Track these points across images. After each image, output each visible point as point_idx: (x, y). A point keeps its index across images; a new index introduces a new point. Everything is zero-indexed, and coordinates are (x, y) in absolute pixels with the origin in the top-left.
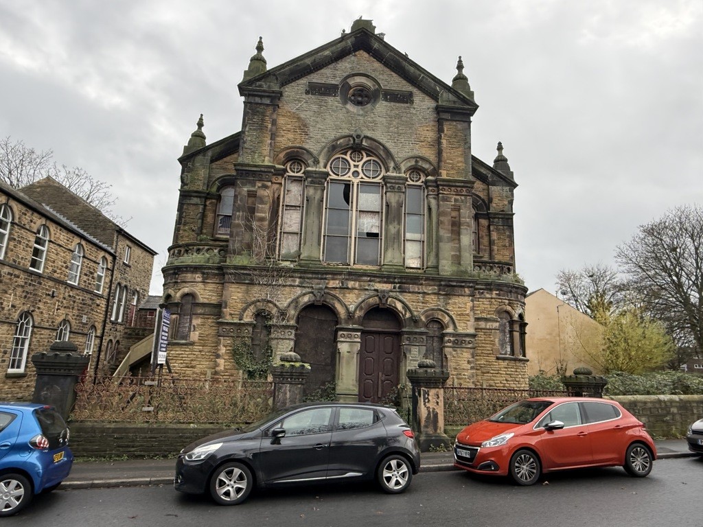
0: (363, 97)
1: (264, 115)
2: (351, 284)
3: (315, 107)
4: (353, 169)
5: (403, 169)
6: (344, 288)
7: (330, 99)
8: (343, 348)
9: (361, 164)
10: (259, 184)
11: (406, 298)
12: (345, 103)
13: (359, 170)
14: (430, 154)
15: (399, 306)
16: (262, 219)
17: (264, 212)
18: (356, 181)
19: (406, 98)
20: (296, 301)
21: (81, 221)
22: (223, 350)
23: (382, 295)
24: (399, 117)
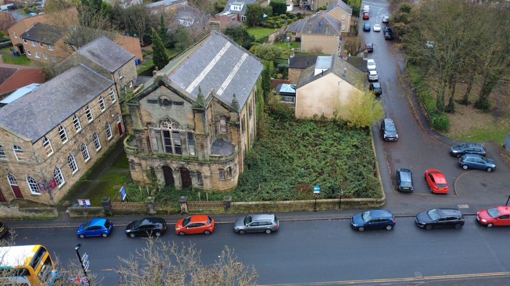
0: (167, 103)
1: (135, 112)
2: (173, 162)
3: (151, 108)
4: (169, 126)
5: (184, 128)
6: (172, 163)
7: (155, 104)
8: (175, 176)
9: (171, 124)
10: (141, 134)
11: (189, 166)
12: (161, 106)
13: (171, 126)
14: (192, 124)
15: (188, 168)
16: (144, 144)
17: (145, 141)
18: (170, 130)
19: (181, 104)
20: (159, 165)
21: (97, 70)
22: (144, 175)
23: (183, 165)
24: (179, 110)
